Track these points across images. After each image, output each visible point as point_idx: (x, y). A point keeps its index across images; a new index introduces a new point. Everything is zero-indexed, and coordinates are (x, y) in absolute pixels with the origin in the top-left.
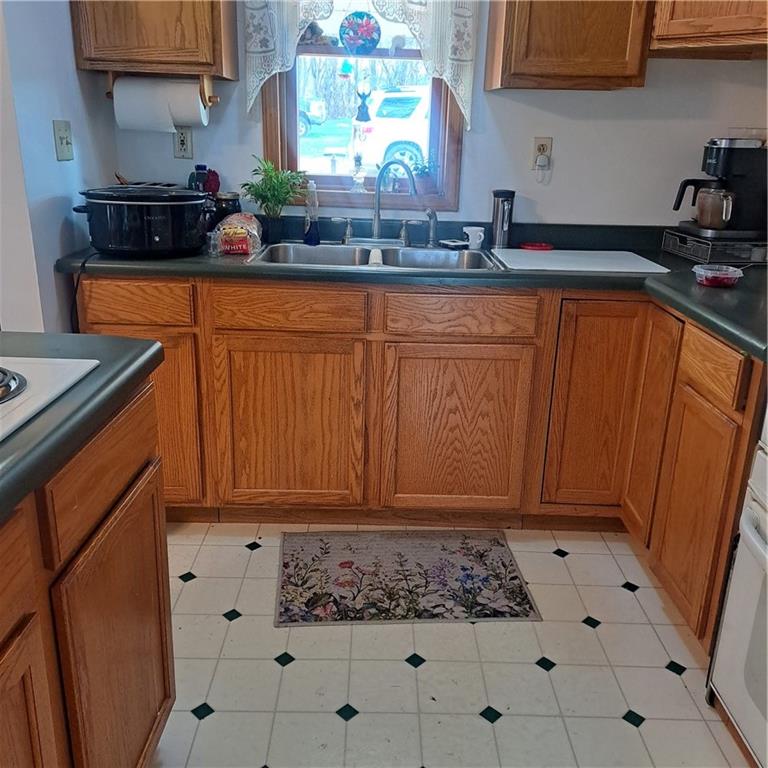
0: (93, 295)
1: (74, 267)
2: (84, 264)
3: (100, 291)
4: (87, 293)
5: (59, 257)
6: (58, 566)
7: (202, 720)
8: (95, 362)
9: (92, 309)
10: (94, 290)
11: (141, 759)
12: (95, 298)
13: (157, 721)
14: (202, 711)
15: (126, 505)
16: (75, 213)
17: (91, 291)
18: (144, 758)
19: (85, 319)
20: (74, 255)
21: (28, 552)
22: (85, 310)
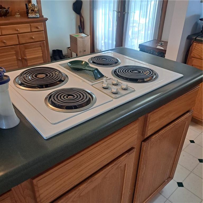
0: (195, 48)
1: (193, 38)
2: (196, 38)
3: (198, 47)
4: (194, 47)
5: (189, 34)
6: (146, 137)
7: (179, 187)
8: (182, 75)
9: (194, 53)
10: (196, 47)
11: (156, 191)
12: (196, 49)
13: (165, 183)
14: (180, 185)
15: (175, 124)
16: (200, 21)
17: (195, 47)
18: (157, 191)
19: (190, 55)
20: (194, 34)
21: (137, 132)
22: (191, 52)
